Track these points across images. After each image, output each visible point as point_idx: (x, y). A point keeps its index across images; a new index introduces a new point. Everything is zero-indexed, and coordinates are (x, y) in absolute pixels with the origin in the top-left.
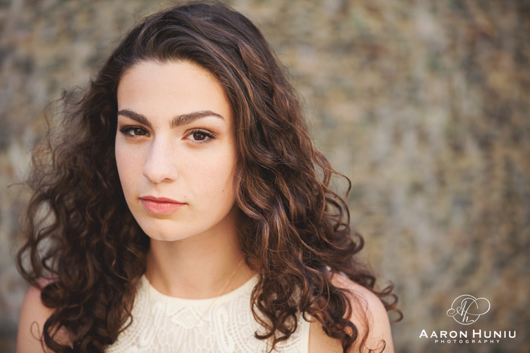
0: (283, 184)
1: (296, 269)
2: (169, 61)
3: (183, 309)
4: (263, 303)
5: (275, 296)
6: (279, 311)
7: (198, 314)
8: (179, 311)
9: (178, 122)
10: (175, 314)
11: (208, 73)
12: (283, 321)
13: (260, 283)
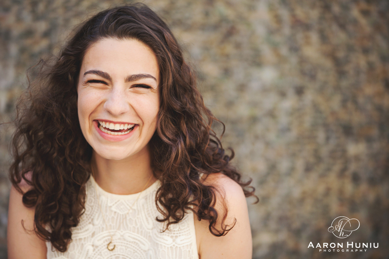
0: (184, 125)
1: (184, 181)
2: (124, 38)
3: (118, 201)
4: (163, 199)
5: (170, 196)
6: (173, 206)
7: (128, 205)
8: (116, 203)
9: (130, 79)
10: (113, 205)
11: (149, 49)
12: (175, 212)
13: (162, 186)
